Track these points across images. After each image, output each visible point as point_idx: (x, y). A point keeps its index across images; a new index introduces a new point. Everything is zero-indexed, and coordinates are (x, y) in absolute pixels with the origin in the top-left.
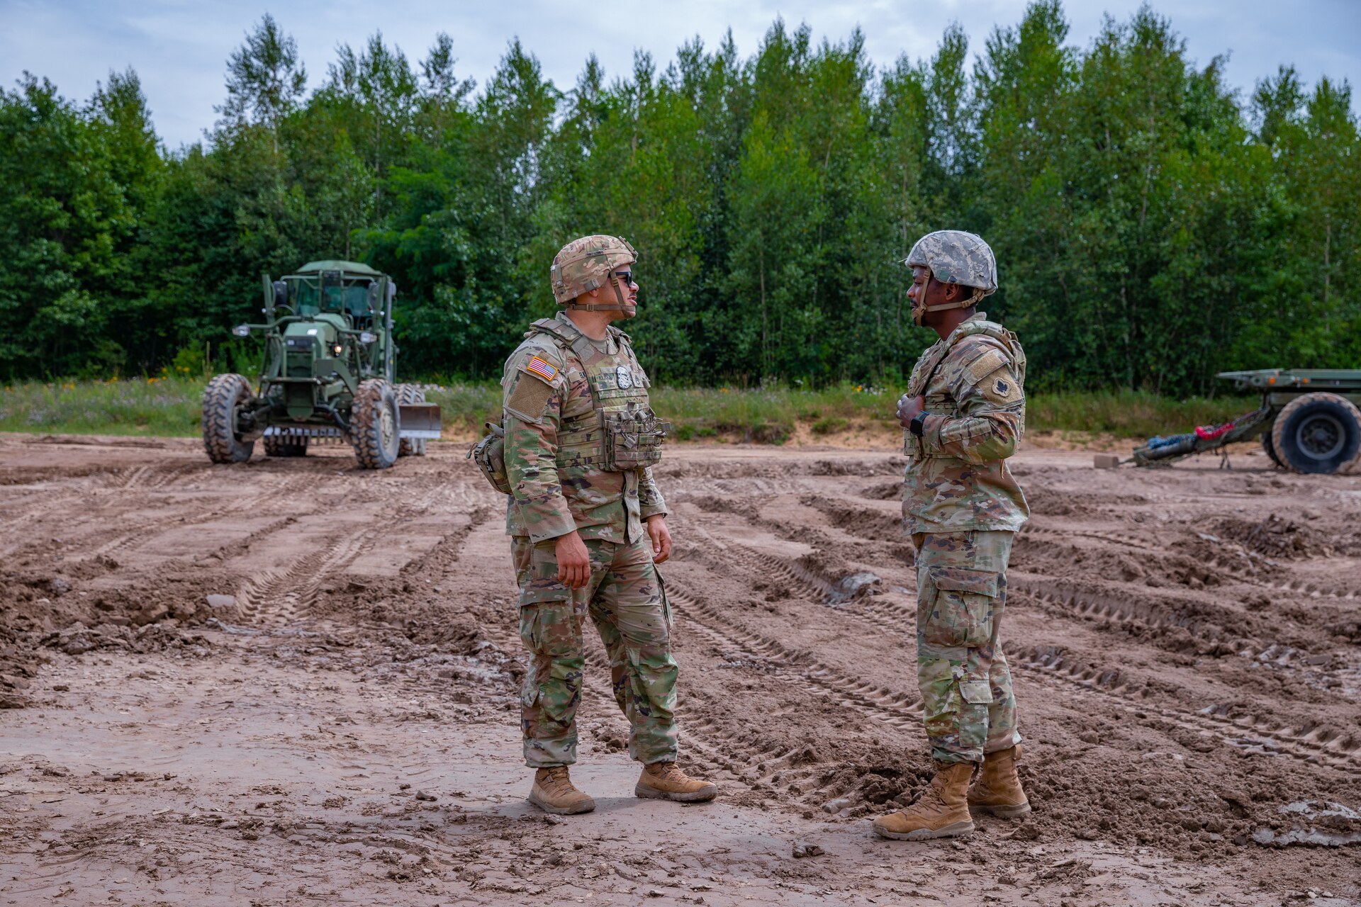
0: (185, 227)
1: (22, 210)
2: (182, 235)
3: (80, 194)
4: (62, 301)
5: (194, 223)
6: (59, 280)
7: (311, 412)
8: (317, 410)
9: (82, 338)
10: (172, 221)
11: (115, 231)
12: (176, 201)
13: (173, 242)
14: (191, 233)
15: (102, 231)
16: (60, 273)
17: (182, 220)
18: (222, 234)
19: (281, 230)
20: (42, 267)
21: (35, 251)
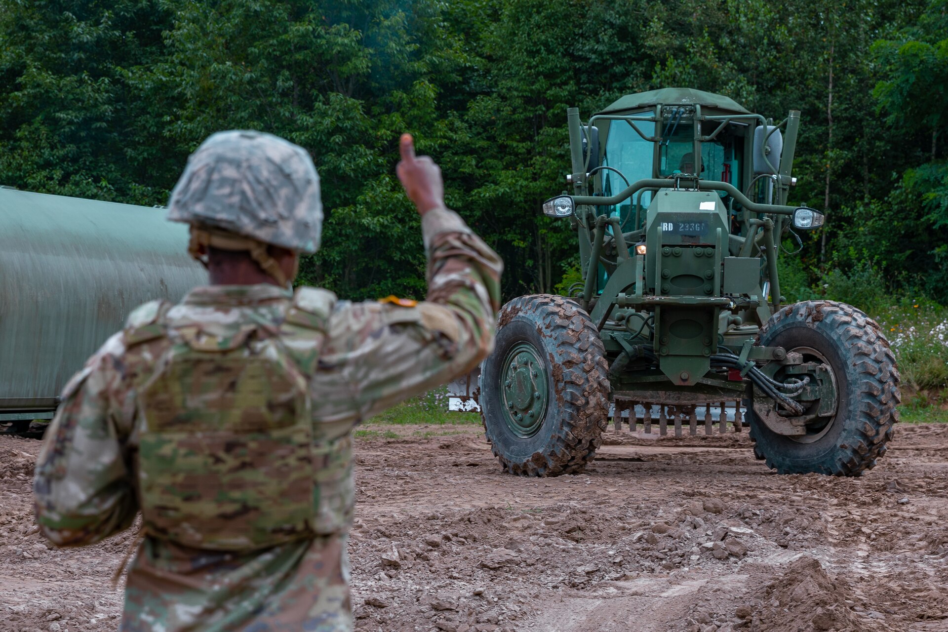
0: (557, 61)
1: (299, 48)
2: (550, 76)
3: (387, 17)
4: (368, 196)
5: (566, 54)
6: (362, 162)
7: (706, 367)
8: (716, 362)
9: (397, 256)
10: (532, 54)
11: (435, 73)
12: (536, 18)
13: (536, 87)
14: (564, 70)
15: (416, 75)
16: (362, 149)
17: (550, 51)
18: (618, 69)
19: (722, 54)
20: (338, 138)
21: (324, 115)
